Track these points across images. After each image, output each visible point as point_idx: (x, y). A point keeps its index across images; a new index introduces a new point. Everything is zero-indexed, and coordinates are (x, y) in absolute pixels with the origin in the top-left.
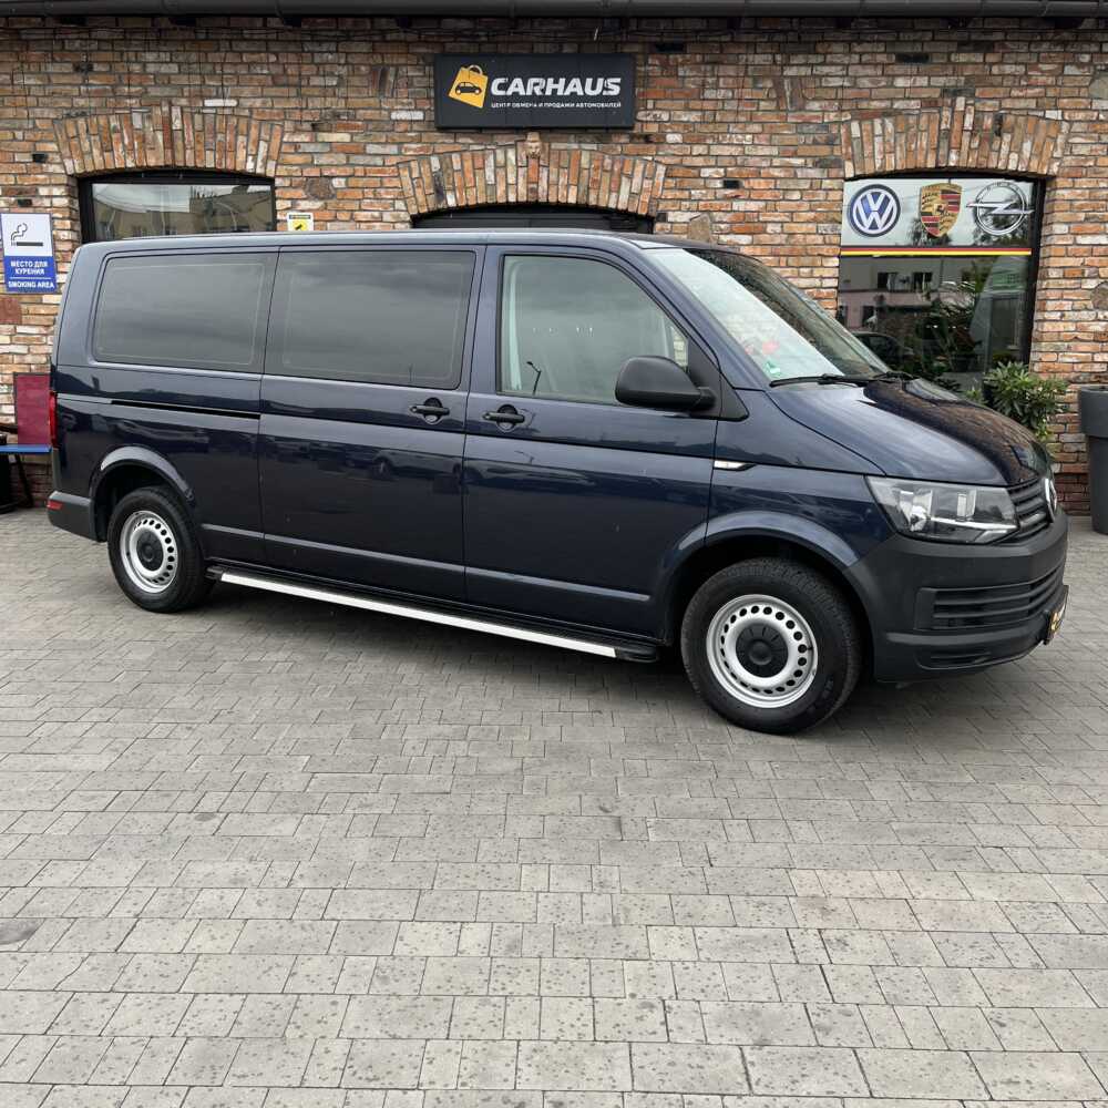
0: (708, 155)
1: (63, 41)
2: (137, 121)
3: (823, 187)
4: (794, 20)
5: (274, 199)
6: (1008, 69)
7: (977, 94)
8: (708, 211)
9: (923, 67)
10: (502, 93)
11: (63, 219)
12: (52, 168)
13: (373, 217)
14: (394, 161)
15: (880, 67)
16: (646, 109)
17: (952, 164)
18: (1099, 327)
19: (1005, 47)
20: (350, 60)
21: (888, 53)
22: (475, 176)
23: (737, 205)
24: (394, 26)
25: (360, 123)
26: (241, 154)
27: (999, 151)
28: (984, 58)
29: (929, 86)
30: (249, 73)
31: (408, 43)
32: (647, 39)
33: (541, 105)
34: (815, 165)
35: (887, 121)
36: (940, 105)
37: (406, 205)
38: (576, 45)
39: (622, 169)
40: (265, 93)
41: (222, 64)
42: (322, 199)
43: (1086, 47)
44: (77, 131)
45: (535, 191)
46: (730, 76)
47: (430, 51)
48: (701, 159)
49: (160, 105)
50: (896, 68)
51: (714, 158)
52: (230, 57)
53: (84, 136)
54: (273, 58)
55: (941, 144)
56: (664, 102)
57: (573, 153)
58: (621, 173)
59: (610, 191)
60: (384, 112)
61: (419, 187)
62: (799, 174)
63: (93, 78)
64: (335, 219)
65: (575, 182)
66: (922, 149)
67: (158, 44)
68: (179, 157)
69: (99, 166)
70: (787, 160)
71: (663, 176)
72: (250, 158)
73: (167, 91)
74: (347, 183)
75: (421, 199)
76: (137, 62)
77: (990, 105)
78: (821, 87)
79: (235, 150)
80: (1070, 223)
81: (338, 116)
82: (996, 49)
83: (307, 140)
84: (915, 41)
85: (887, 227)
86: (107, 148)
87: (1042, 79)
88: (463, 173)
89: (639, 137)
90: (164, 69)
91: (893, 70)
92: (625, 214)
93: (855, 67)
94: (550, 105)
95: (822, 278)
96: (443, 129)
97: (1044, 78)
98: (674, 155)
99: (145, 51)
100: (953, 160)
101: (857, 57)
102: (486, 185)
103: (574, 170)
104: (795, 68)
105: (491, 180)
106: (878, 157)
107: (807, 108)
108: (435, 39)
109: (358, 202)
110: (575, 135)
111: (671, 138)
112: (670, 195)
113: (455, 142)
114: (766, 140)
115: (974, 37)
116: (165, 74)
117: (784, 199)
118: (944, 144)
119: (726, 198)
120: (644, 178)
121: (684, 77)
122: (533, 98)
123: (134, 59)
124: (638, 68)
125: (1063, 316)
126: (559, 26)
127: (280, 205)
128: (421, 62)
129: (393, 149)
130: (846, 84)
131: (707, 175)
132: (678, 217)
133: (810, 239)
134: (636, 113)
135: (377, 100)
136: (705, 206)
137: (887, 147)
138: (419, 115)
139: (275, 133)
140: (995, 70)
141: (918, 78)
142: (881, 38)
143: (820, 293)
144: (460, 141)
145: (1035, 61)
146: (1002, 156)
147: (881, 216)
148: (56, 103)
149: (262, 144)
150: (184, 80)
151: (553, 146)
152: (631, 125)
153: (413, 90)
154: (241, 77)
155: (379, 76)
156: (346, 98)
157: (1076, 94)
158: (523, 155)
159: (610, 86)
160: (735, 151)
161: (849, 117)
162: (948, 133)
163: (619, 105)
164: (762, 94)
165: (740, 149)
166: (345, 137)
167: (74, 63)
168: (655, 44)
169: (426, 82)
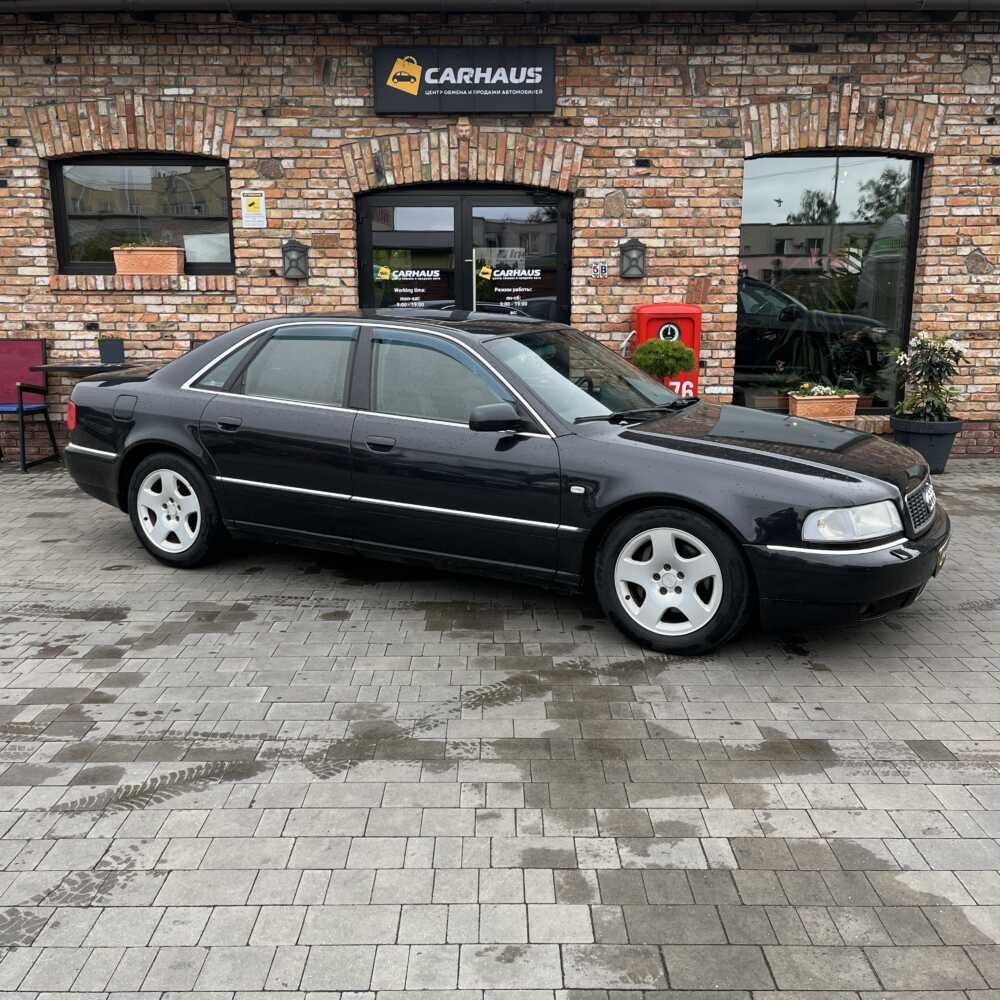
0: (622, 137)
1: (34, 36)
2: (103, 109)
3: (725, 165)
4: (697, 15)
5: (231, 179)
6: (890, 58)
7: (863, 77)
8: (622, 188)
9: (813, 57)
10: (435, 81)
11: (36, 197)
12: (25, 152)
13: (319, 194)
14: (338, 143)
15: (775, 57)
16: (565, 96)
17: (840, 144)
18: (973, 290)
19: (887, 38)
20: (296, 52)
21: (782, 44)
22: (411, 156)
23: (648, 182)
24: (335, 20)
25: (306, 109)
26: (198, 138)
27: (882, 131)
28: (868, 48)
29: (819, 74)
30: (204, 65)
31: (348, 37)
32: (565, 31)
33: (470, 93)
34: (720, 145)
35: (782, 105)
36: (829, 90)
37: (349, 183)
38: (501, 38)
39: (544, 149)
40: (219, 83)
41: (180, 56)
42: (271, 178)
43: (960, 38)
44: (48, 118)
45: (465, 170)
46: (640, 66)
47: (365, 43)
48: (615, 140)
49: (123, 94)
50: (789, 57)
51: (627, 140)
52: (185, 47)
53: (54, 122)
54: (225, 51)
56: (581, 89)
57: (500, 135)
58: (544, 153)
59: (533, 168)
60: (327, 99)
61: (360, 167)
62: (704, 154)
63: (62, 70)
64: (285, 197)
65: (502, 162)
66: (813, 130)
67: (121, 38)
68: (141, 141)
69: (68, 149)
70: (692, 141)
71: (580, 157)
72: (207, 141)
73: (129, 81)
74: (295, 164)
76: (102, 54)
77: (874, 91)
78: (722, 75)
79: (193, 134)
80: (948, 196)
81: (286, 103)
82: (879, 40)
83: (258, 124)
84: (806, 33)
86: (75, 134)
87: (920, 67)
88: (401, 154)
89: (559, 120)
90: (126, 61)
91: (787, 60)
92: (547, 189)
93: (752, 57)
94: (478, 92)
95: (725, 247)
96: (381, 115)
97: (922, 66)
98: (591, 137)
99: (108, 45)
100: (842, 140)
101: (754, 48)
102: (422, 165)
103: (501, 150)
104: (698, 58)
105: (426, 160)
106: (774, 137)
107: (710, 93)
108: (375, 33)
109: (305, 181)
110: (501, 119)
111: (588, 121)
112: (587, 173)
113: (393, 127)
114: (674, 123)
115: (859, 29)
116: (127, 65)
117: (690, 176)
118: (833, 127)
119: (638, 175)
120: (564, 157)
121: (599, 66)
122: (463, 86)
123: (99, 52)
124: (558, 59)
125: (940, 280)
126: (485, 20)
127: (234, 184)
128: (361, 54)
129: (337, 133)
130: (745, 72)
131: (620, 155)
132: (595, 193)
133: (715, 212)
134: (557, 99)
135: (322, 88)
136: (619, 183)
137: (782, 128)
138: (360, 102)
139: (228, 119)
140: (878, 59)
141: (810, 67)
142: (776, 30)
143: (723, 260)
144: (397, 125)
145: (913, 51)
146: (885, 136)
148: (28, 92)
149: (218, 130)
150: (145, 70)
151: (482, 129)
152: (551, 110)
153: (353, 79)
154: (197, 68)
155: (323, 66)
156: (293, 87)
157: (951, 80)
158: (455, 137)
159: (533, 75)
160: (646, 133)
161: (748, 102)
162: (837, 116)
163: (541, 92)
164: (669, 82)
165: (650, 131)
166: (293, 122)
167: (44, 56)
168: (573, 36)
169: (366, 71)
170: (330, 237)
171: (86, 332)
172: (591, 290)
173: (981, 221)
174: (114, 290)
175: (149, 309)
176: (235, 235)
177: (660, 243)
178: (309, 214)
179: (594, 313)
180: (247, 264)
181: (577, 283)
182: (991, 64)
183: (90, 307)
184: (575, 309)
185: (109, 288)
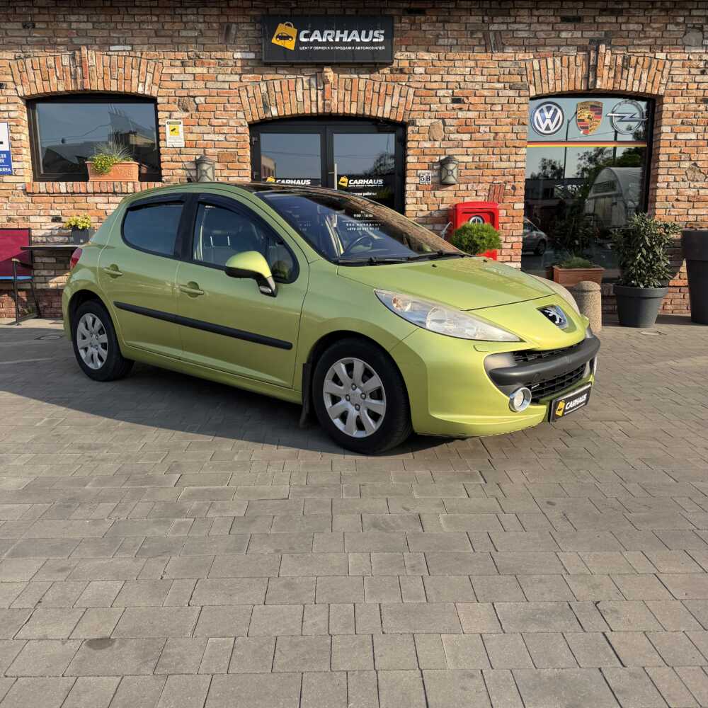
1: (15, 7)
2: (66, 61)
3: (516, 102)
5: (158, 111)
6: (632, 27)
7: (612, 43)
8: (443, 119)
9: (577, 26)
10: (307, 40)
11: (17, 125)
12: (8, 92)
13: (223, 123)
14: (237, 85)
15: (551, 25)
16: (401, 51)
17: (598, 87)
18: (691, 192)
19: (629, 12)
20: (206, 19)
21: (556, 16)
22: (290, 95)
23: (461, 114)
25: (213, 61)
26: (135, 81)
27: (627, 80)
28: (617, 18)
29: (582, 37)
30: (140, 29)
31: (244, 8)
32: (401, 6)
33: (332, 48)
34: (511, 88)
35: (556, 59)
36: (589, 49)
37: (245, 115)
38: (354, 10)
39: (386, 90)
40: (150, 42)
41: (122, 23)
42: (187, 111)
43: (681, 13)
44: (26, 68)
45: (329, 105)
46: (455, 30)
47: (255, 13)
48: (437, 83)
49: (80, 50)
50: (560, 25)
51: (445, 84)
52: (127, 18)
53: (30, 70)
54: (155, 19)
55: (591, 75)
56: (412, 47)
57: (354, 80)
58: (386, 94)
59: (378, 105)
60: (229, 54)
61: (253, 103)
62: (500, 95)
63: (35, 33)
64: (199, 125)
65: (355, 100)
66: (579, 78)
67: (79, 9)
68: (94, 83)
69: (40, 90)
70: (493, 84)
71: (412, 96)
72: (141, 84)
73: (85, 41)
74: (205, 100)
75: (254, 110)
76: (64, 21)
77: (621, 50)
78: (513, 37)
79: (131, 79)
80: (673, 125)
81: (199, 57)
82: (624, 14)
83: (178, 71)
84: (572, 8)
85: (557, 128)
86: (45, 79)
87: (653, 33)
88: (282, 94)
89: (396, 69)
90: (82, 26)
91: (559, 27)
92: (389, 119)
93: (535, 25)
94: (338, 48)
95: (515, 162)
96: (266, 65)
97: (655, 32)
98: (420, 81)
99: (69, 14)
100: (599, 85)
101: (535, 19)
102: (298, 102)
103: (354, 92)
104: (496, 25)
105: (300, 99)
106: (551, 82)
107: (505, 51)
108: (263, 6)
109: (213, 113)
110: (355, 68)
111: (418, 70)
112: (415, 107)
113: (277, 73)
114: (479, 71)
115: (610, 6)
116: (83, 30)
117: (491, 110)
119: (453, 109)
120: (400, 96)
121: (425, 31)
122: (327, 43)
123: (63, 20)
124: (396, 25)
125: (668, 186)
127: (160, 115)
128: (253, 21)
129: (237, 78)
130: (529, 36)
131: (441, 94)
132: (424, 122)
133: (509, 136)
134: (394, 53)
135: (225, 46)
136: (440, 115)
137: (556, 76)
138: (252, 56)
139: (157, 68)
140: (623, 27)
141: (575, 32)
142: (551, 6)
143: (514, 171)
144: (280, 72)
145: (648, 21)
146: (629, 82)
147: (552, 122)
148: (11, 49)
149: (149, 75)
150: (96, 33)
151: (340, 76)
152: (391, 61)
153: (247, 39)
154: (134, 31)
155: (225, 28)
156: (204, 44)
157: (675, 43)
158: (321, 82)
159: (378, 36)
160: (460, 79)
161: (532, 57)
162: (596, 66)
163: (384, 48)
164: (476, 42)
165: (462, 77)
166: (205, 70)
167: (23, 23)
168: (406, 9)
169: (256, 34)
170: (231, 154)
171: (53, 223)
172: (419, 194)
173: (696, 144)
174: (74, 193)
175: (99, 206)
176: (161, 152)
177: (469, 159)
178: (216, 137)
179: (422, 210)
180: (170, 173)
181: (410, 188)
182: (703, 32)
183: (55, 205)
184: (408, 208)
185: (69, 191)
